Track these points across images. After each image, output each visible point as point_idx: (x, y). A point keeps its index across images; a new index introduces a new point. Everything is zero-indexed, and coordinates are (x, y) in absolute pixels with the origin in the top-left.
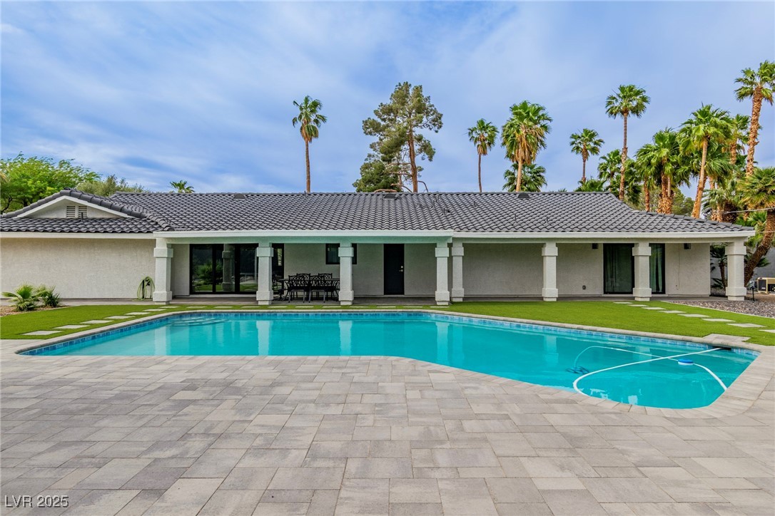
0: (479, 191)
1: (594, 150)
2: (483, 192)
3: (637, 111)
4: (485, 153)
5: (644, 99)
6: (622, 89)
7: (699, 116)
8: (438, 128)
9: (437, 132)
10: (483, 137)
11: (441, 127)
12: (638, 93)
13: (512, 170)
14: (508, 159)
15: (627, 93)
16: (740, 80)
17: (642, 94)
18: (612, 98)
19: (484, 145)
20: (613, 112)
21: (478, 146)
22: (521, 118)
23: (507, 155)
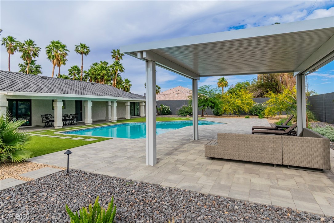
1: (64, 63)
3: (86, 53)
4: (13, 53)
5: (89, 50)
6: (81, 45)
7: (116, 63)
10: (11, 45)
13: (24, 64)
14: (22, 59)
15: (83, 46)
16: (112, 52)
17: (88, 48)
18: (77, 46)
19: (12, 50)
20: (78, 51)
21: (8, 49)
22: (57, 47)
23: (22, 57)
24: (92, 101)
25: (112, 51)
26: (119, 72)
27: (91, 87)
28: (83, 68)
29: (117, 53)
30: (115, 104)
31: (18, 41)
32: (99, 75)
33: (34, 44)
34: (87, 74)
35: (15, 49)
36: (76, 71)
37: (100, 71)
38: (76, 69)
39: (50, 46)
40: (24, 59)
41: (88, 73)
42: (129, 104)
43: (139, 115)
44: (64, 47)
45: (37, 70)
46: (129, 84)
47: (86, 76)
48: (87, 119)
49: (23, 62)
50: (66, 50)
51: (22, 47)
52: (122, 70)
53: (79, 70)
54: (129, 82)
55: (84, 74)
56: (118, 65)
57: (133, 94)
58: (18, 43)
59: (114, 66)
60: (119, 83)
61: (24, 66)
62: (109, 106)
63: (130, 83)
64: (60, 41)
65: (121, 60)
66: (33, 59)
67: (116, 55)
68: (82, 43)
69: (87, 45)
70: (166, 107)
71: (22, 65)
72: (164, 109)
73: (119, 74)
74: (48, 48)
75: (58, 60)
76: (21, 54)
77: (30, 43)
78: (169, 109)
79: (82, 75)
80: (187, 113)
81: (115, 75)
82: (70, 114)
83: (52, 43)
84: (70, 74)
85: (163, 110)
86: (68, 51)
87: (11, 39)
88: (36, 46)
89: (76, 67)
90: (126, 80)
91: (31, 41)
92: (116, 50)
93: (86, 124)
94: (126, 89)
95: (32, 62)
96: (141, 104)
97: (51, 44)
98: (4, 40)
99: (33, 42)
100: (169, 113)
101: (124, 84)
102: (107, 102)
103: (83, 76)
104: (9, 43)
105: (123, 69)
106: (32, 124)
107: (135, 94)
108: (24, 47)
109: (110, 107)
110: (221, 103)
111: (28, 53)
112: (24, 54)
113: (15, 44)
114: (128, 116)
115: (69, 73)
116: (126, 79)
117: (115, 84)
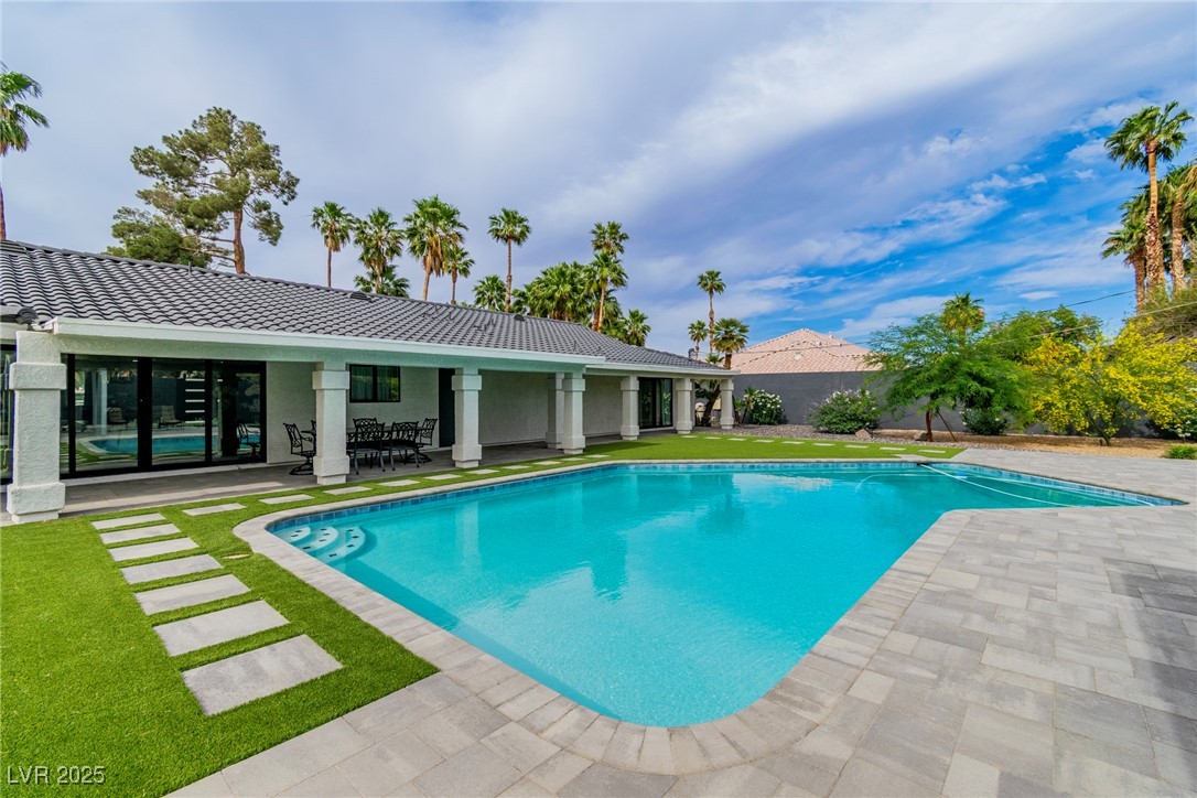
0: (327, 285)
1: (465, 272)
2: (333, 286)
3: (519, 239)
4: (337, 249)
5: (527, 228)
6: (506, 214)
7: (602, 261)
8: (289, 199)
9: (286, 203)
10: (333, 225)
11: (293, 197)
12: (521, 221)
13: (368, 278)
14: (363, 263)
15: (511, 218)
16: (594, 232)
17: (525, 223)
18: (495, 218)
19: (336, 238)
20: (497, 234)
21: (327, 237)
22: (434, 218)
23: (362, 258)
24: (481, 372)
25: (595, 228)
26: (610, 287)
27: (512, 325)
28: (510, 281)
29: (607, 235)
30: (579, 385)
31: (350, 215)
32: (551, 298)
33: (390, 220)
34: (520, 295)
35: (343, 238)
36: (495, 293)
37: (555, 287)
38: (495, 286)
39: (417, 216)
40: (369, 263)
41: (522, 295)
42: (634, 384)
43: (671, 425)
44: (450, 215)
45: (399, 290)
46: (641, 326)
47: (518, 303)
48: (461, 443)
49: (364, 271)
50: (460, 225)
51: (363, 232)
52: (619, 282)
53: (501, 289)
54: (642, 319)
55: (513, 300)
56: (607, 266)
57: (653, 351)
58: (350, 221)
59: (596, 268)
60: (611, 322)
61: (368, 283)
62: (557, 392)
63: (645, 323)
64: (442, 200)
65: (618, 254)
66: (389, 264)
67: (604, 238)
68: (508, 209)
69: (521, 214)
70: (763, 397)
71: (362, 280)
72: (757, 403)
73: (612, 294)
74: (409, 220)
75: (435, 255)
76: (360, 250)
77: (381, 220)
78: (775, 403)
79: (509, 302)
80: (852, 420)
81: (598, 297)
82: (394, 424)
83: (420, 206)
84: (478, 301)
85: (756, 406)
86: (465, 227)
87: (334, 210)
88: (395, 228)
89: (495, 280)
90: (633, 315)
91: (382, 214)
92: (605, 226)
93: (457, 465)
94: (636, 340)
95: (387, 272)
96: (677, 387)
97: (417, 210)
98: (318, 214)
99: (387, 216)
100: (777, 418)
101: (626, 327)
102: (552, 377)
103: (512, 303)
104: (329, 220)
105: (624, 277)
106: (268, 457)
107: (658, 352)
108: (367, 231)
109: (560, 395)
110: (1024, 382)
111: (377, 248)
112: (367, 251)
113: (342, 224)
114: (631, 429)
115: (475, 299)
116: (633, 310)
117: (600, 325)
